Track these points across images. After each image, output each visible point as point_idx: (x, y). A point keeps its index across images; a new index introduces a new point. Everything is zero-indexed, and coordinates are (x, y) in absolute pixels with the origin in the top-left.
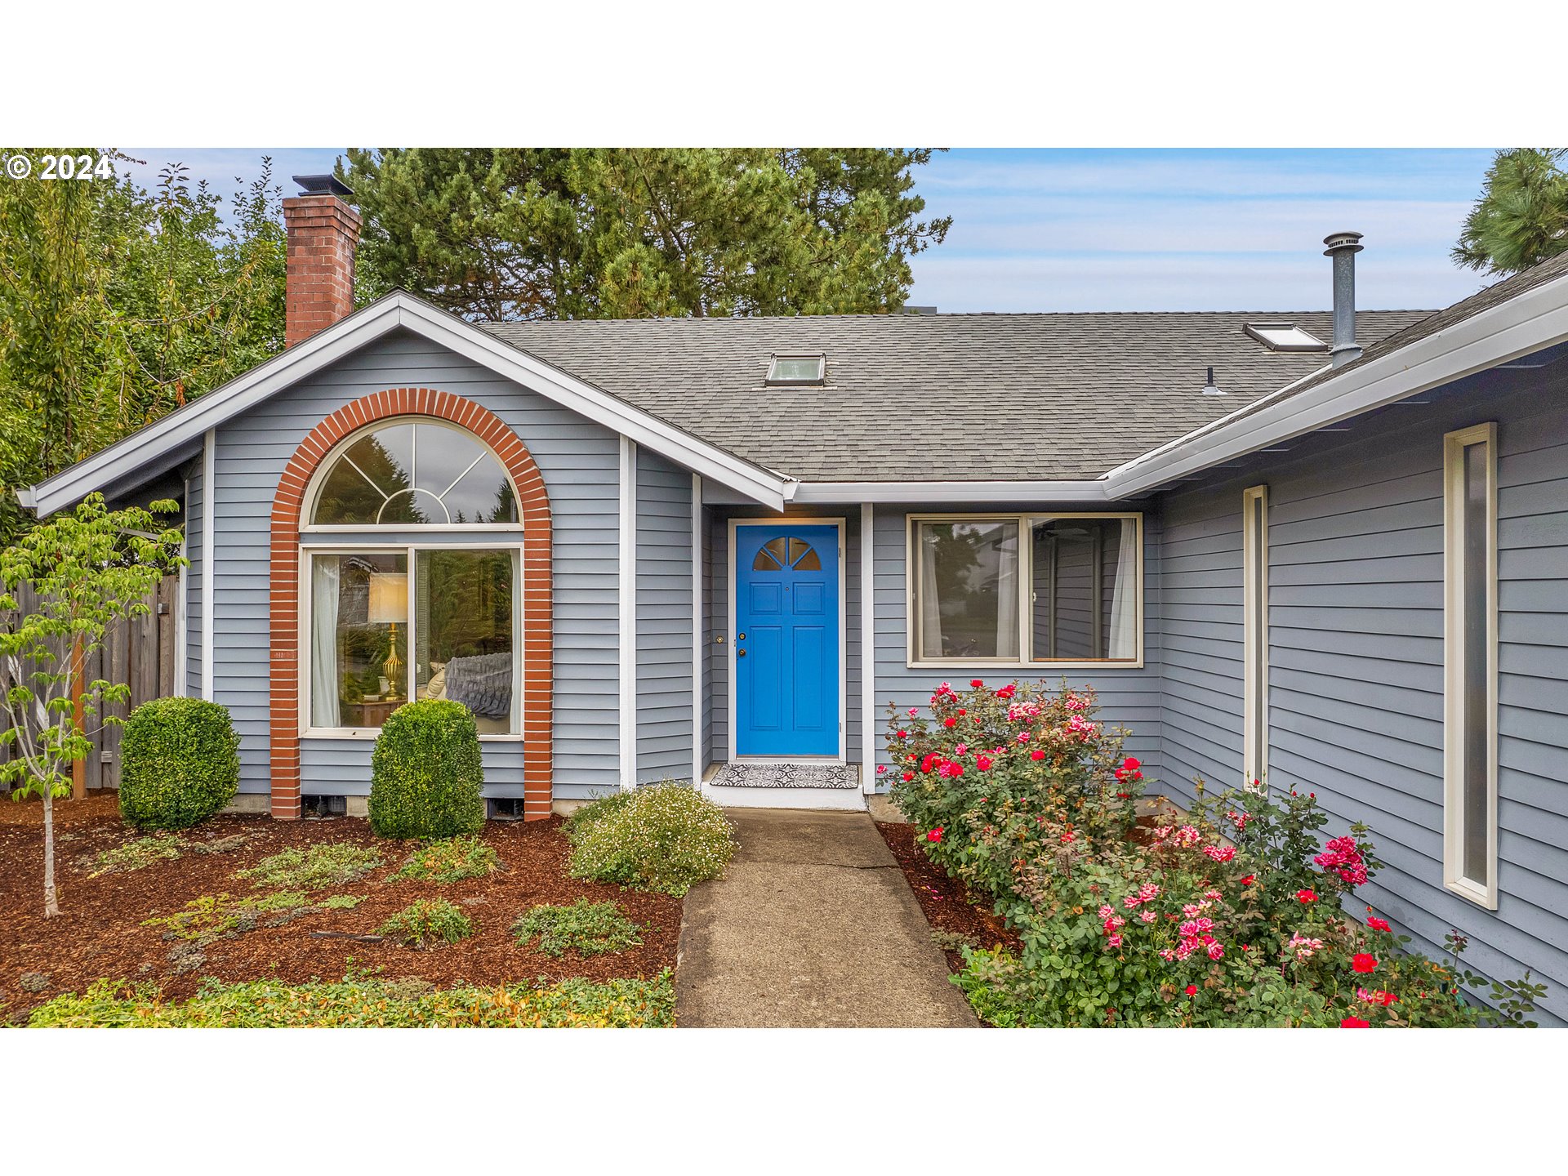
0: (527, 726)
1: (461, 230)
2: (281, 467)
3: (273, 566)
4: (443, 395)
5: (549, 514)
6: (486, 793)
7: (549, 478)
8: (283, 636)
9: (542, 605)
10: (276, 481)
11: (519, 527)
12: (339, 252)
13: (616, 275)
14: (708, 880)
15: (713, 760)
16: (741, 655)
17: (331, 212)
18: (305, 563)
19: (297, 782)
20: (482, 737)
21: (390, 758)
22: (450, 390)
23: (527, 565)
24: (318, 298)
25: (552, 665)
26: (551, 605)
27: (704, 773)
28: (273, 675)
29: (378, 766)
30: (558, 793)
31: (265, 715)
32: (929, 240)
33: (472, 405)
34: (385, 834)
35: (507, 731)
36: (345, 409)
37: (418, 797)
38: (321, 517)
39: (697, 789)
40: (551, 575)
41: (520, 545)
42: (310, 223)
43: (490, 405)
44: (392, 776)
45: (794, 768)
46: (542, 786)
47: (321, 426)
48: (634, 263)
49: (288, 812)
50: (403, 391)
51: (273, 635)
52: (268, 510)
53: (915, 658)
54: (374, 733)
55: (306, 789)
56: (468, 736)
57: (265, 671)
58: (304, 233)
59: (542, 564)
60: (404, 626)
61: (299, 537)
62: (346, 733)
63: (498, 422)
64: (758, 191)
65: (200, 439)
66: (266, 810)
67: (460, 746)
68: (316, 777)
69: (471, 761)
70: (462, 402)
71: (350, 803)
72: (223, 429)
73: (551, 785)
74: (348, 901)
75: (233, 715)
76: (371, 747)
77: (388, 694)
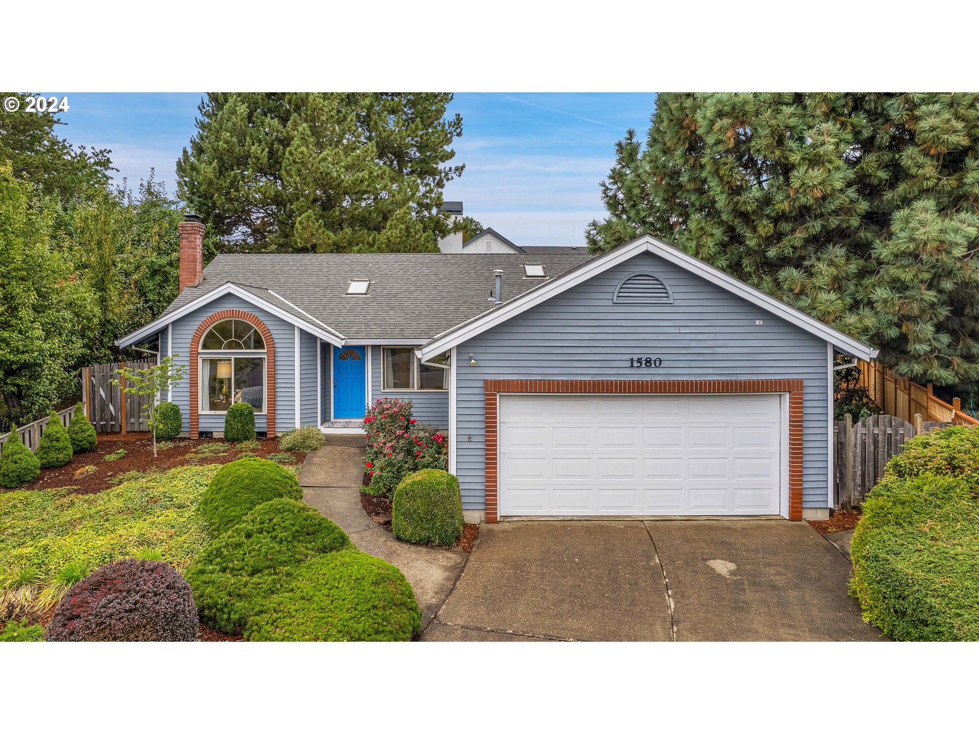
0: (268, 410)
1: (235, 196)
2: (193, 332)
3: (190, 363)
4: (242, 312)
5: (274, 347)
6: (256, 430)
7: (274, 336)
8: (194, 384)
9: (272, 374)
10: (191, 336)
11: (265, 351)
12: (198, 241)
13: (301, 223)
14: (315, 449)
15: (325, 419)
16: (335, 386)
17: (196, 228)
18: (200, 361)
19: (198, 428)
20: (255, 413)
21: (230, 419)
22: (245, 310)
23: (268, 362)
24: (191, 258)
25: (275, 392)
26: (275, 374)
27: (322, 424)
28: (191, 395)
29: (227, 422)
30: (277, 430)
31: (188, 407)
32: (454, 175)
33: (251, 314)
34: (228, 441)
35: (262, 412)
36: (213, 315)
37: (238, 430)
38: (205, 346)
39: (319, 428)
40: (275, 365)
41: (266, 357)
42: (188, 232)
43: (256, 314)
44: (231, 424)
45: (350, 422)
46: (272, 428)
47: (205, 321)
48: (308, 218)
49: (196, 436)
50: (230, 310)
51: (191, 383)
52: (189, 345)
53: (384, 389)
54: (225, 412)
55: (200, 430)
56: (251, 413)
57: (188, 394)
58: (186, 235)
59: (272, 362)
60: (230, 379)
61: (198, 354)
62: (213, 412)
63: (259, 320)
64: (362, 181)
65: (167, 326)
66: (188, 436)
67: (249, 416)
68: (204, 425)
69: (252, 420)
70: (248, 314)
71: (214, 434)
72: (174, 323)
73: (275, 428)
74: (224, 454)
75: (181, 407)
76: (225, 417)
77: (223, 400)
